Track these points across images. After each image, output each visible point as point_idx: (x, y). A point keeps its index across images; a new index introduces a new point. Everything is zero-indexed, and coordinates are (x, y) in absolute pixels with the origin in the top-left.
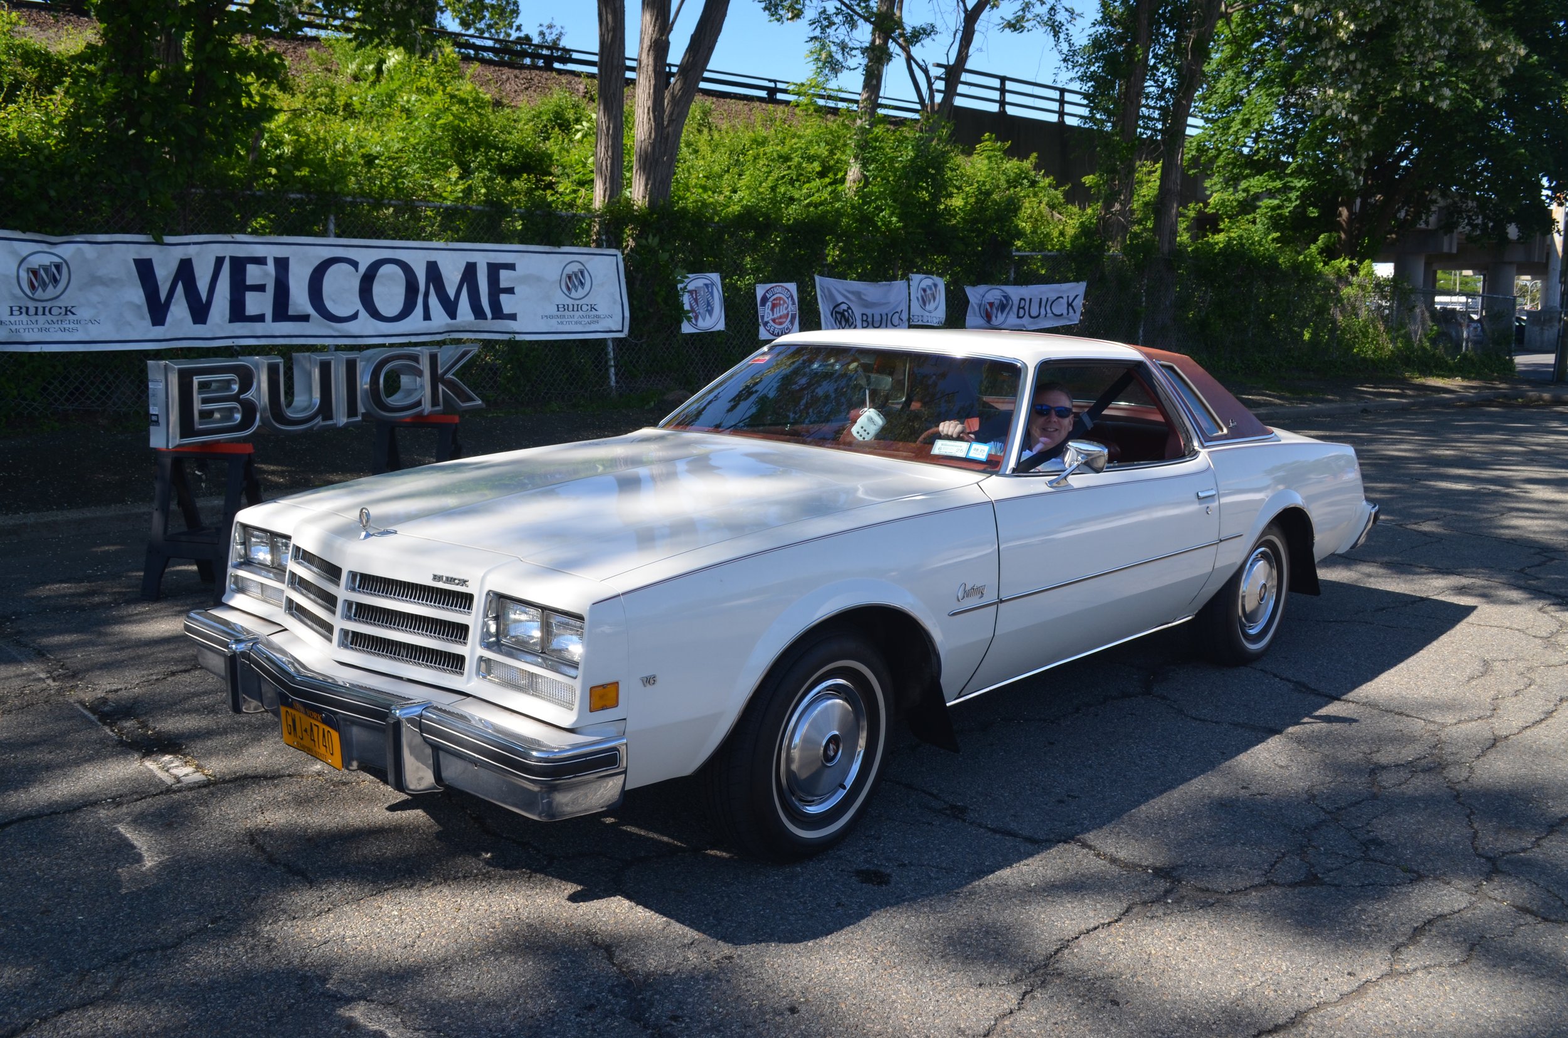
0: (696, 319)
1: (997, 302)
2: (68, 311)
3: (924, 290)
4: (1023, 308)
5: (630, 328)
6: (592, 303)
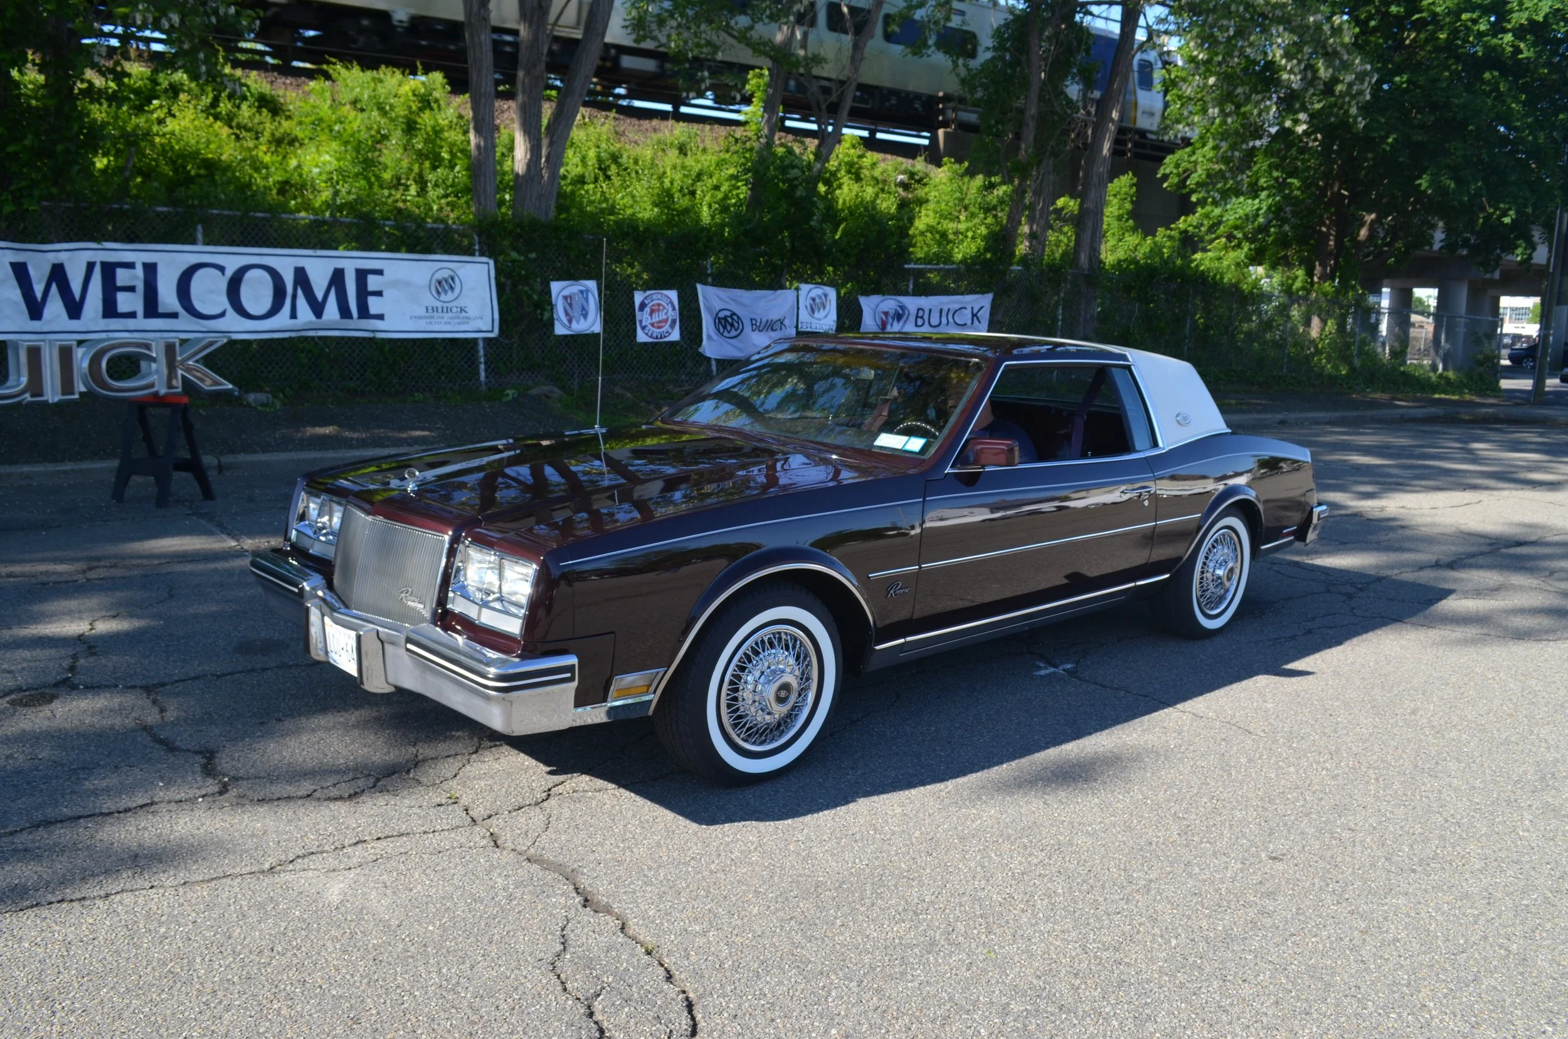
0: (570, 321)
1: (892, 312)
3: (814, 300)
4: (922, 317)
5: (500, 329)
6: (463, 305)
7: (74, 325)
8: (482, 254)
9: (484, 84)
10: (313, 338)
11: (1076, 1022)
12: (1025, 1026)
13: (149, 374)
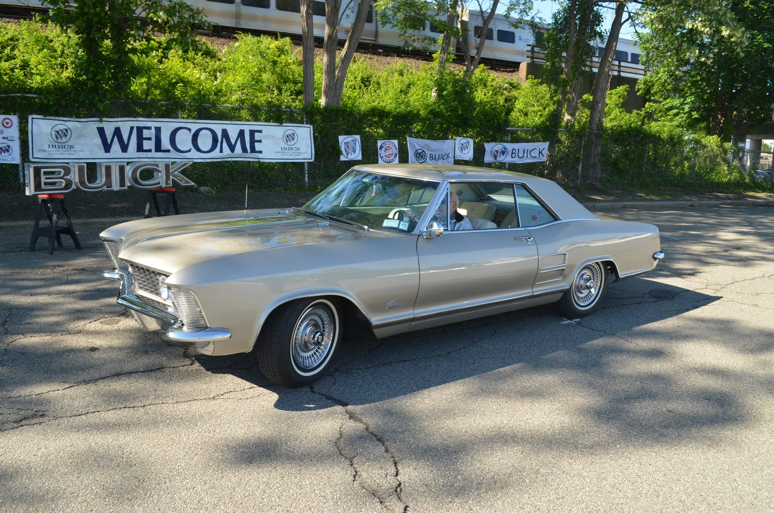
0: (347, 154)
1: (500, 151)
2: (71, 147)
3: (462, 144)
4: (514, 154)
5: (315, 158)
6: (298, 147)
7: (125, 155)
8: (307, 123)
9: (309, 43)
10: (230, 162)
11: (570, 478)
12: (546, 479)
13: (158, 178)
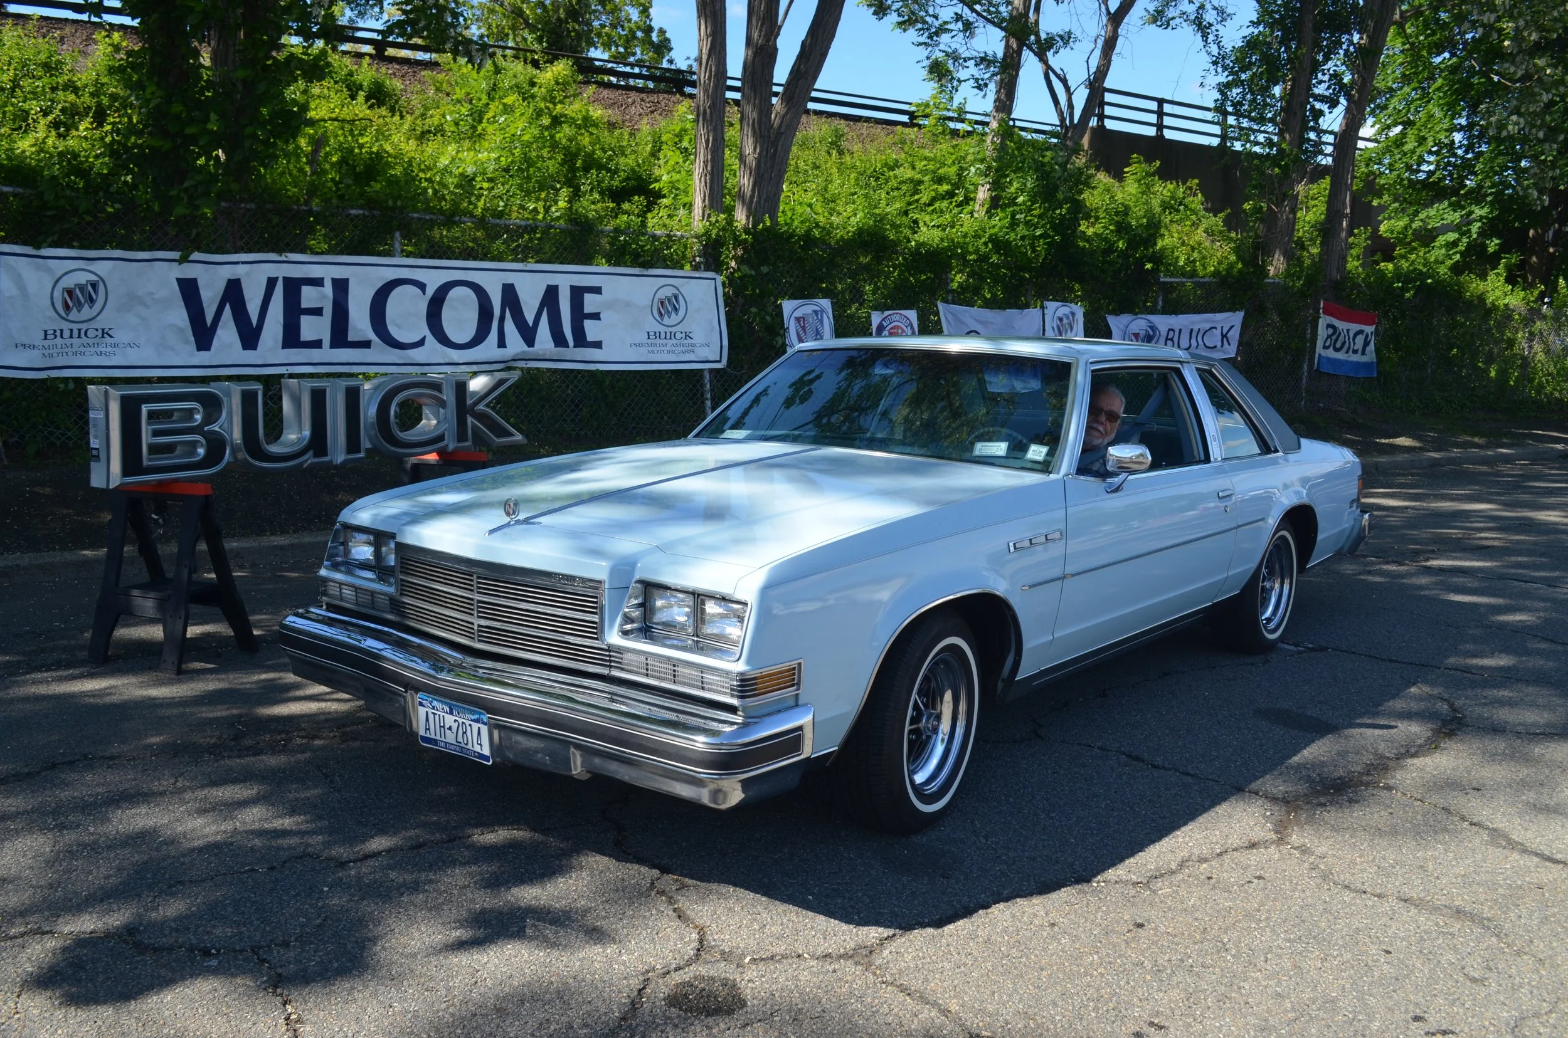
1: (1143, 333)
2: (105, 333)
3: (1061, 320)
4: (1172, 339)
5: (729, 358)
6: (688, 330)
7: (250, 356)
8: (706, 270)
